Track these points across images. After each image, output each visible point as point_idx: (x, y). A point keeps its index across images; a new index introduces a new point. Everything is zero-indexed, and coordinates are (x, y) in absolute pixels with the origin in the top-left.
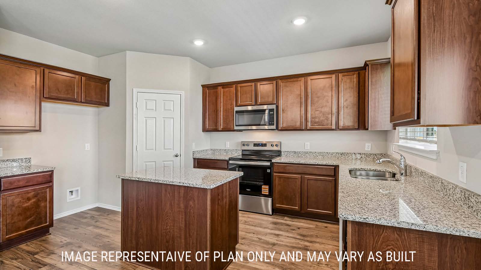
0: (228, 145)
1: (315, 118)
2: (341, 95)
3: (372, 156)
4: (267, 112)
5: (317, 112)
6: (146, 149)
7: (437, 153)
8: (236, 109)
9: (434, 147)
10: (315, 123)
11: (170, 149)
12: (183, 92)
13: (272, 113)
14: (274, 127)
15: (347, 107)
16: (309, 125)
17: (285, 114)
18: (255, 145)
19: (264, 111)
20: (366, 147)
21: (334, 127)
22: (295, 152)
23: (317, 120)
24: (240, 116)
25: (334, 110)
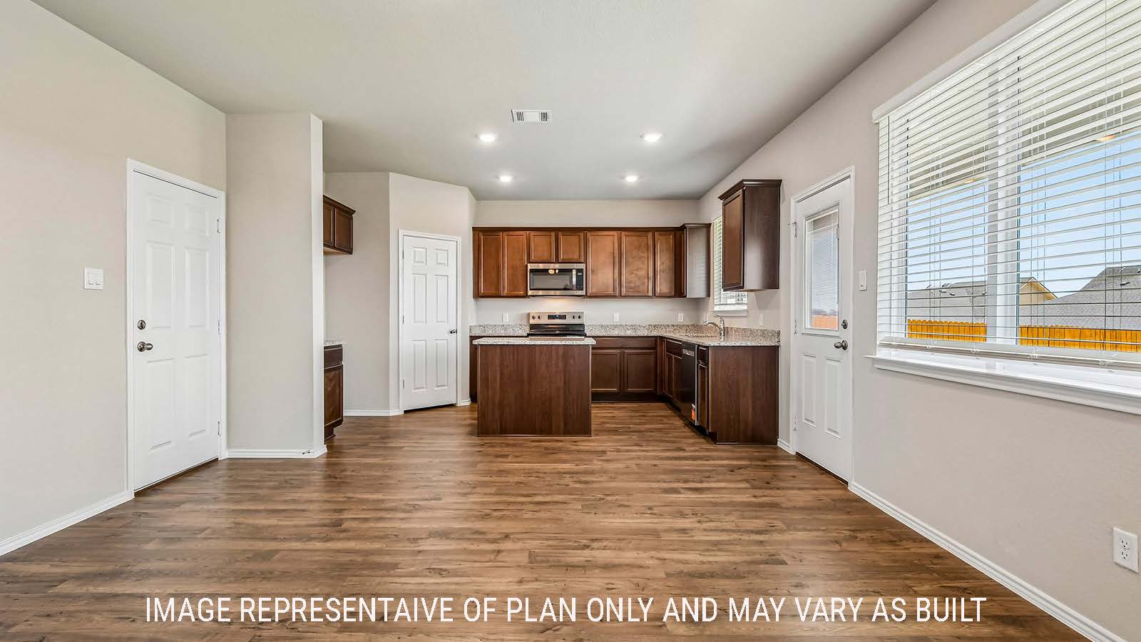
0: (507, 319)
1: (630, 282)
2: (658, 257)
3: (684, 328)
4: (574, 272)
5: (633, 276)
6: (415, 322)
7: (747, 311)
8: (530, 266)
9: (745, 307)
10: (631, 288)
11: (444, 322)
12: (460, 238)
13: (580, 274)
14: (583, 293)
15: (663, 272)
16: (624, 290)
17: (595, 277)
18: (551, 317)
19: (571, 271)
20: (679, 318)
21: (650, 294)
22: (602, 326)
23: (632, 285)
24: (534, 277)
25: (651, 274)
